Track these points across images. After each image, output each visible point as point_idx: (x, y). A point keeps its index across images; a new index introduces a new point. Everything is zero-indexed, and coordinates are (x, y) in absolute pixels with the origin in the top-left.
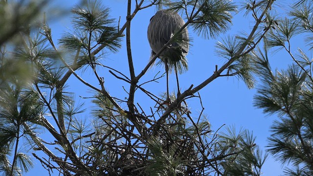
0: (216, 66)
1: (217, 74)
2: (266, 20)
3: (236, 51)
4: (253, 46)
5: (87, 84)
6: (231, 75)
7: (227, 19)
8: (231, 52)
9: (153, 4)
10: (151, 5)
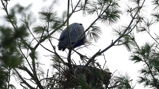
0: (112, 40)
1: (113, 44)
2: (137, 17)
3: (122, 33)
4: (130, 30)
5: (47, 49)
6: (120, 45)
7: (118, 17)
8: (120, 33)
9: (81, 9)
10: (80, 10)
